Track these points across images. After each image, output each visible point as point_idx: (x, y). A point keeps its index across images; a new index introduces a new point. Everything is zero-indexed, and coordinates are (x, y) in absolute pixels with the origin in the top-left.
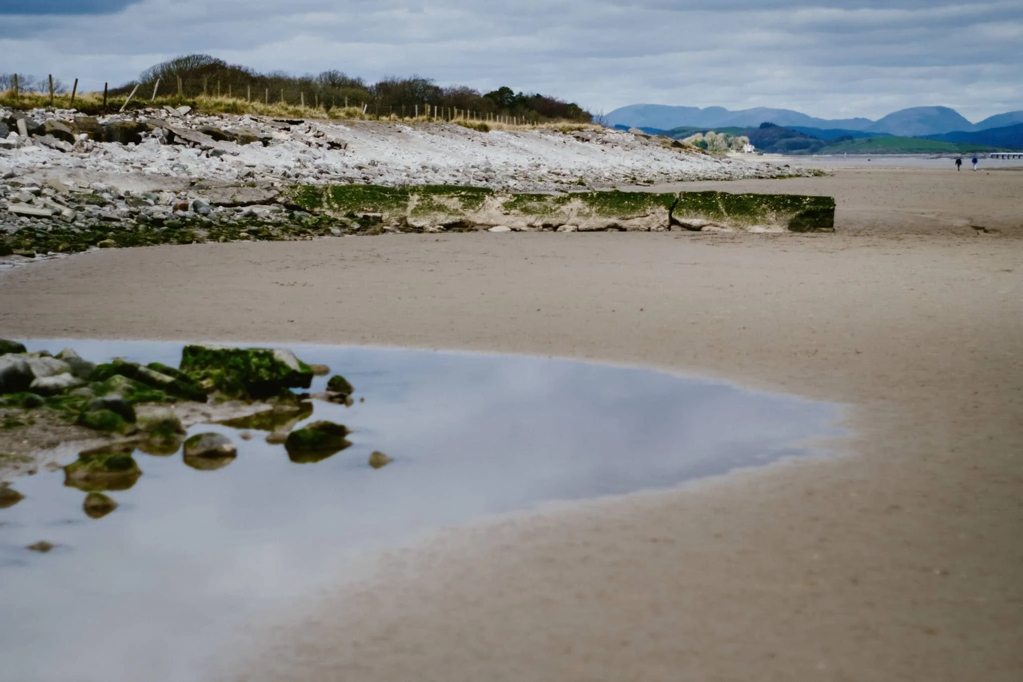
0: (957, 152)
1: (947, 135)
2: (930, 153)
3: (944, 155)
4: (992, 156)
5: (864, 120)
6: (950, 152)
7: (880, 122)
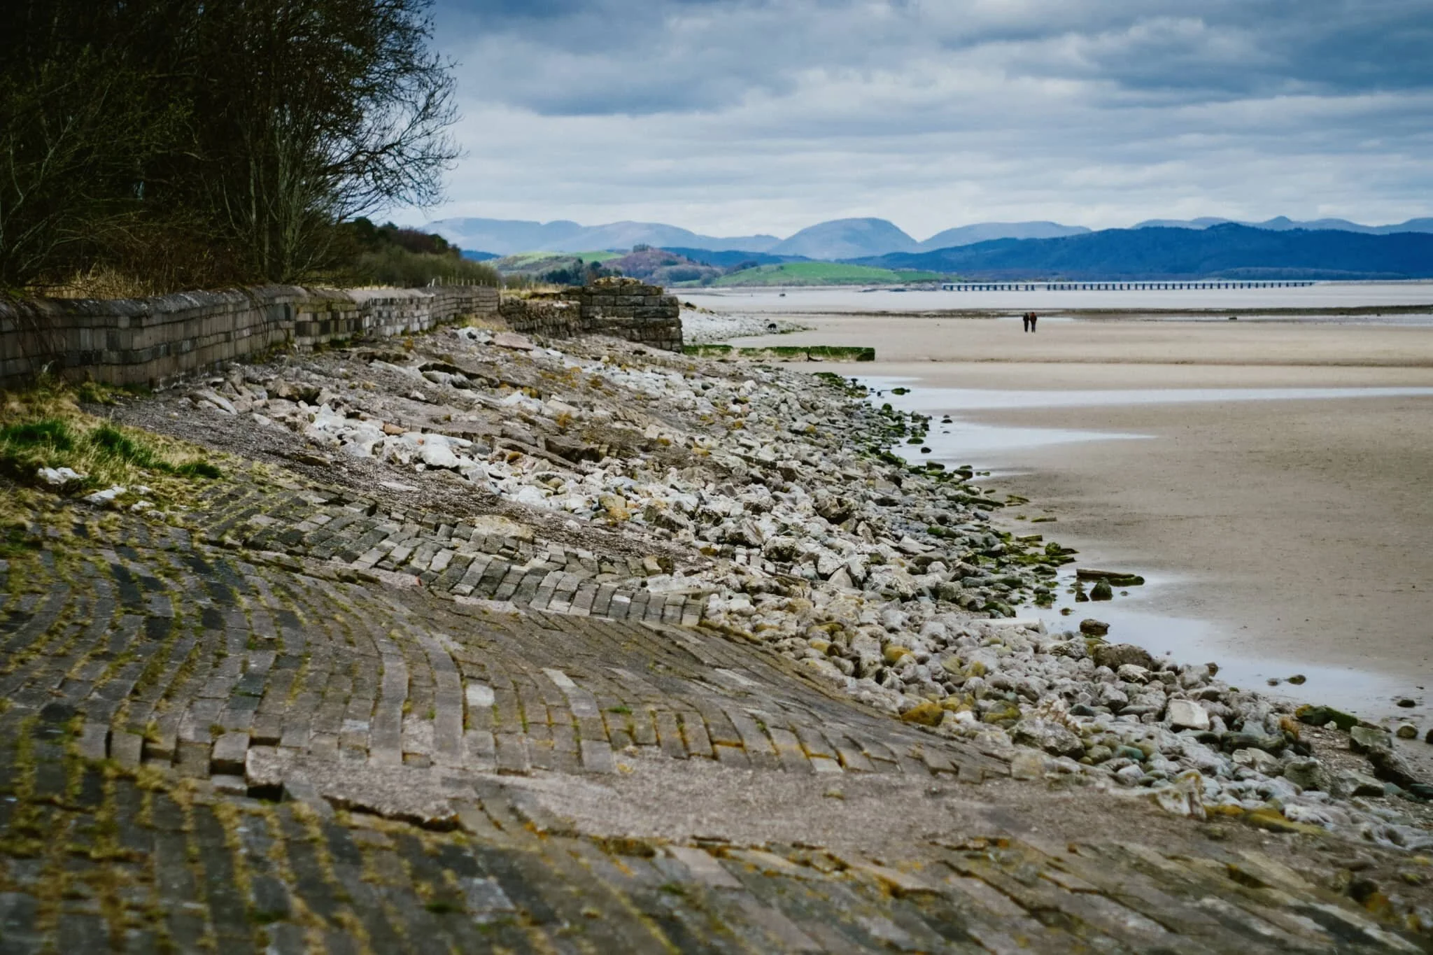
0: (898, 282)
1: (884, 257)
2: (863, 285)
3: (882, 286)
4: (944, 288)
5: (769, 238)
6: (889, 282)
7: (791, 241)
